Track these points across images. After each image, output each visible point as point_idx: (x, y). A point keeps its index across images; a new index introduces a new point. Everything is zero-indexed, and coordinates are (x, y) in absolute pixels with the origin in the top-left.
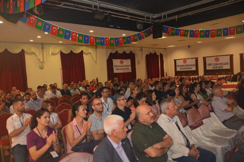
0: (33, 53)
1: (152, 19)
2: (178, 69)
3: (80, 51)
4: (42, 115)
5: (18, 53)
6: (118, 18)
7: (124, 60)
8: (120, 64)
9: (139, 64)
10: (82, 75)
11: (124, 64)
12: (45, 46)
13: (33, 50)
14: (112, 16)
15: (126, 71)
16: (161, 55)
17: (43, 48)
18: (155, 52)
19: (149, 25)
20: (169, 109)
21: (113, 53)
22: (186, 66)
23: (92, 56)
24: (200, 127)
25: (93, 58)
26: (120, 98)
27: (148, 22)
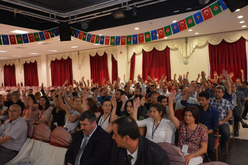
3: (238, 38)
12: (189, 40)
13: (176, 46)
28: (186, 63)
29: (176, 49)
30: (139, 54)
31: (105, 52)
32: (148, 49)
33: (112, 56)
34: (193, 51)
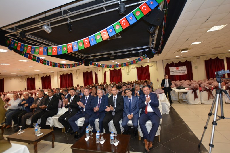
5: (119, 70)
8: (176, 70)
11: (180, 69)
15: (181, 74)
17: (128, 66)
18: (217, 57)
25: (155, 68)
28: (128, 75)
29: (124, 69)
30: (108, 71)
31: (91, 71)
32: (112, 69)
33: (95, 72)
34: (131, 70)
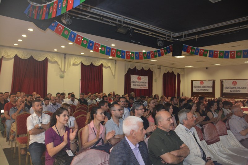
0: (56, 62)
1: (172, 37)
2: (195, 90)
3: (100, 64)
4: (61, 113)
5: (42, 61)
6: (140, 33)
7: (142, 77)
8: (137, 81)
9: (156, 82)
10: (99, 88)
11: (142, 80)
12: (67, 56)
13: (56, 59)
14: (135, 31)
15: (143, 88)
16: (179, 75)
17: (65, 58)
18: (173, 72)
19: (169, 43)
20: (187, 120)
21: (131, 68)
22: (203, 87)
23: (111, 70)
24: (216, 143)
25: (112, 72)
26: (139, 107)
27: (169, 40)
28: (62, 77)
30: (9, 59)
